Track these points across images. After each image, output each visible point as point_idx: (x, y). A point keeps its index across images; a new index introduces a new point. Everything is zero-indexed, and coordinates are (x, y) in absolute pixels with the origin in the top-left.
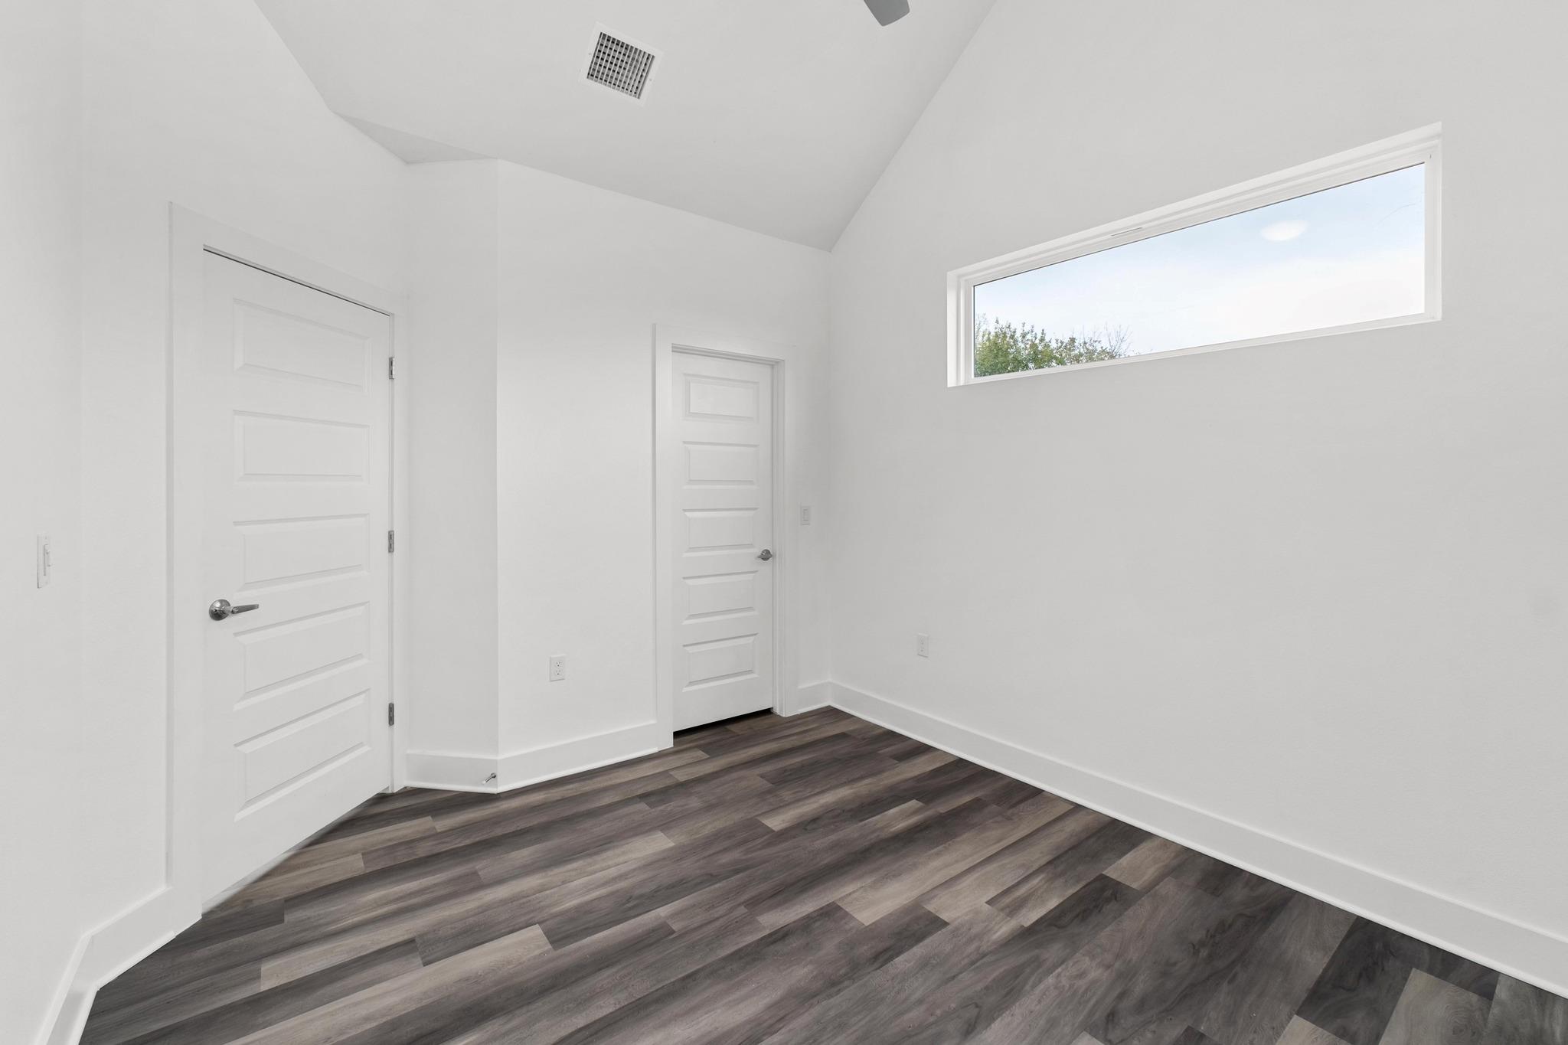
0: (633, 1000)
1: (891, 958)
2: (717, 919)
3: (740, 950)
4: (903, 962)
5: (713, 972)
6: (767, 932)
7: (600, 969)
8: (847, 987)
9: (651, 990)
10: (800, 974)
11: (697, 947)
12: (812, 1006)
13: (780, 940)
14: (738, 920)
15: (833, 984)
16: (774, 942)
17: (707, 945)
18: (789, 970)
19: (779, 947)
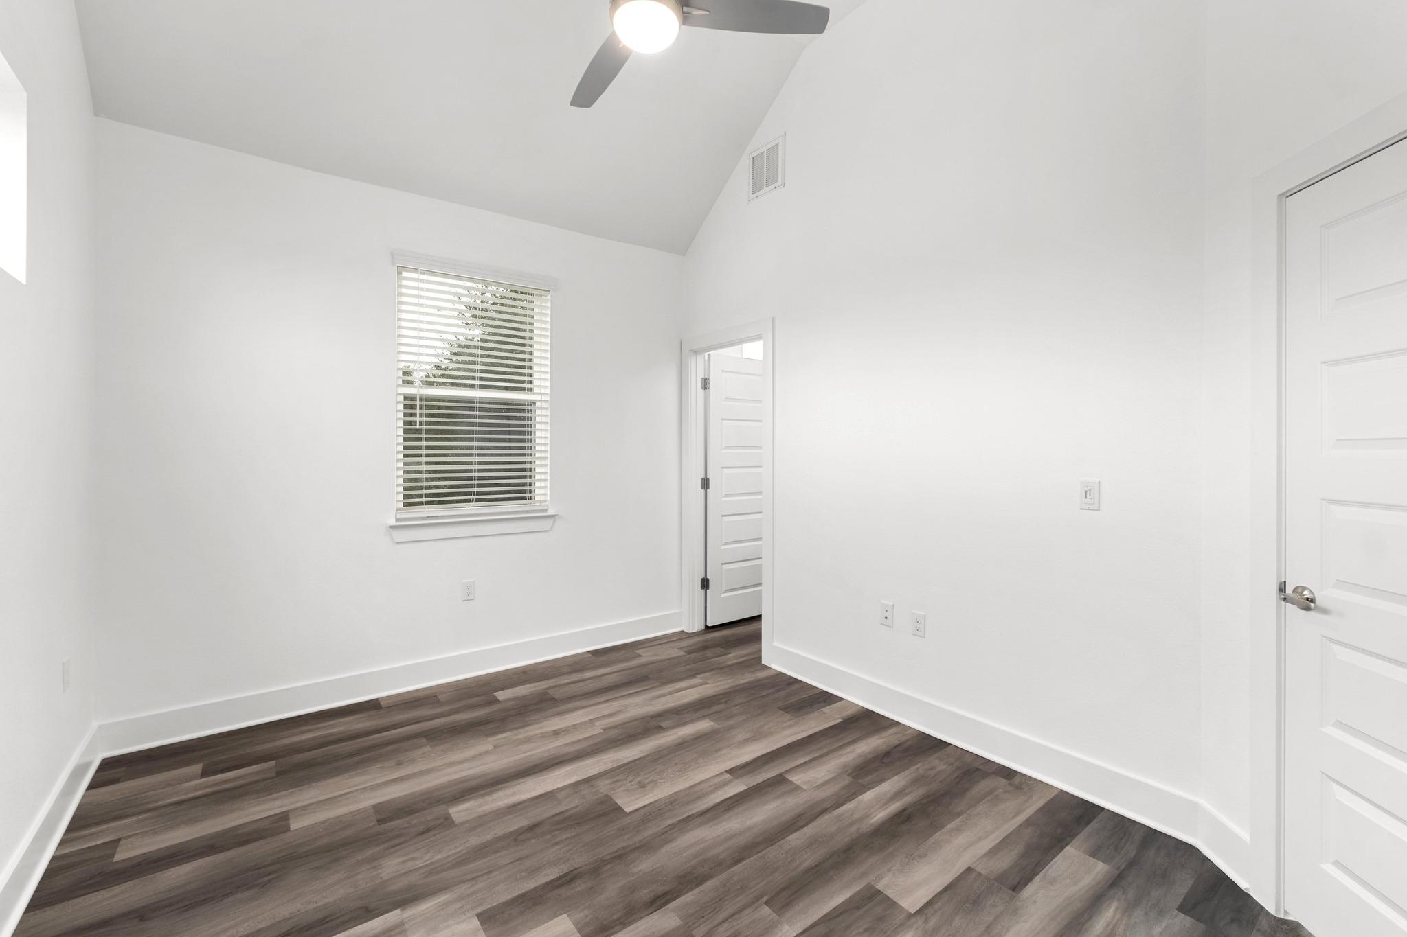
0: (778, 844)
1: (559, 878)
2: (725, 921)
3: (698, 885)
4: (552, 874)
5: (719, 865)
6: (672, 905)
7: (816, 866)
8: (607, 855)
9: (766, 851)
10: (645, 865)
11: (738, 887)
12: (640, 842)
13: (659, 897)
14: (703, 920)
15: (620, 856)
16: (665, 894)
17: (729, 889)
18: (654, 867)
19: (661, 889)
